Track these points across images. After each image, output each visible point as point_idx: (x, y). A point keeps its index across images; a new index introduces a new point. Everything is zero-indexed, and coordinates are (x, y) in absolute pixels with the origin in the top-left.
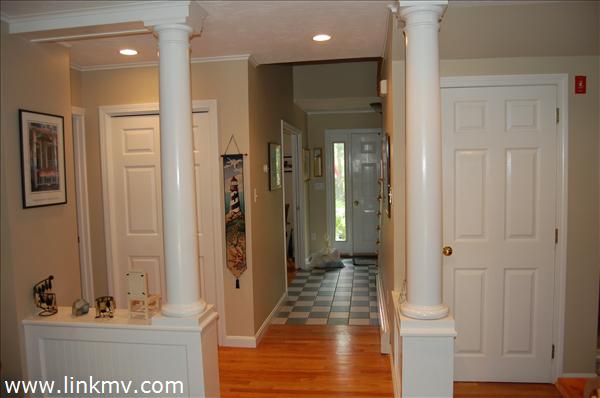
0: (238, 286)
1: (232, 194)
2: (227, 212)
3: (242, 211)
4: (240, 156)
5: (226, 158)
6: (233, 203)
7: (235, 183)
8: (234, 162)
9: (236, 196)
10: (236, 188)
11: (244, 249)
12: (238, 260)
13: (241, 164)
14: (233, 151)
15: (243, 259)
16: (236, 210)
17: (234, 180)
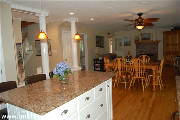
0: (22, 77)
1: (19, 54)
2: (18, 58)
3: (22, 57)
4: (20, 44)
5: (17, 44)
6: (19, 56)
7: (19, 51)
8: (19, 45)
9: (20, 54)
10: (20, 52)
11: (23, 67)
12: (21, 70)
13: (21, 46)
14: (18, 43)
15: (23, 70)
16: (20, 58)
17: (19, 50)
